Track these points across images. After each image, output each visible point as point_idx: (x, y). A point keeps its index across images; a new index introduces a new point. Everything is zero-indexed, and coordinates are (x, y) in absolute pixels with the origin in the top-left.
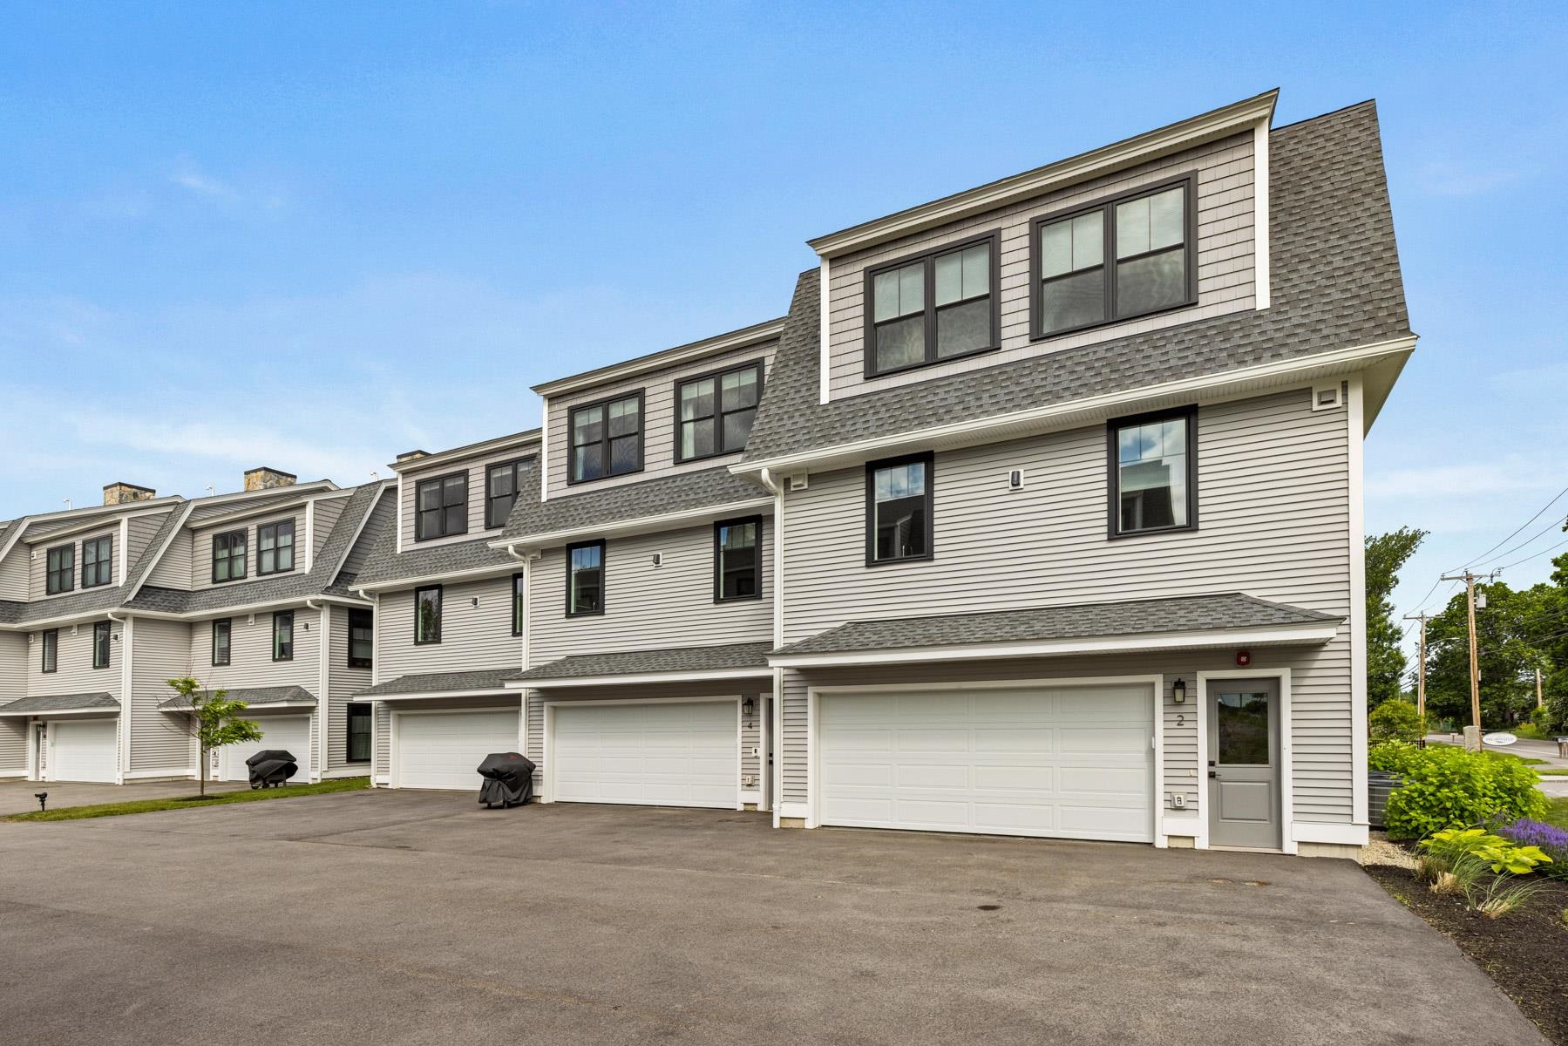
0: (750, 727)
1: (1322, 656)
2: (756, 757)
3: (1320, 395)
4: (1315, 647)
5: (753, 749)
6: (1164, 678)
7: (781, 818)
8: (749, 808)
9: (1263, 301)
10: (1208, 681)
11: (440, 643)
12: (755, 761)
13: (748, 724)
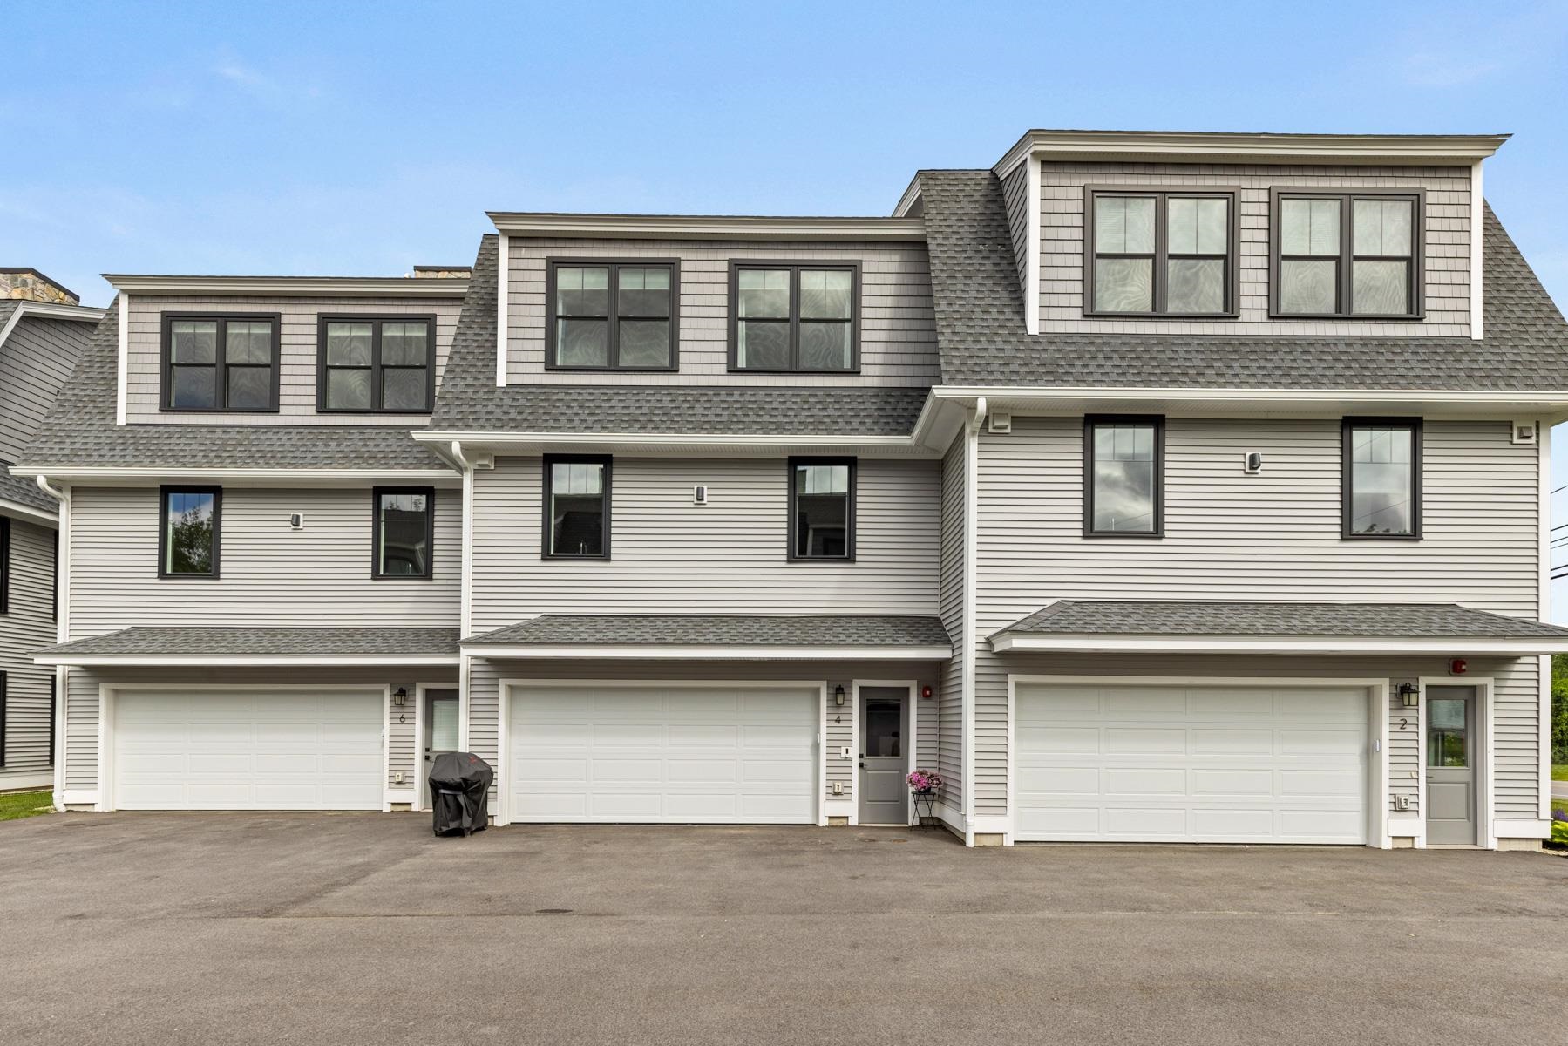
0: (838, 721)
1: (1517, 668)
2: (846, 759)
3: (1521, 430)
4: (1510, 659)
5: (843, 749)
6: (1390, 682)
7: (976, 834)
8: (835, 822)
9: (1478, 333)
10: (1427, 687)
11: (218, 578)
12: (847, 763)
13: (835, 717)
